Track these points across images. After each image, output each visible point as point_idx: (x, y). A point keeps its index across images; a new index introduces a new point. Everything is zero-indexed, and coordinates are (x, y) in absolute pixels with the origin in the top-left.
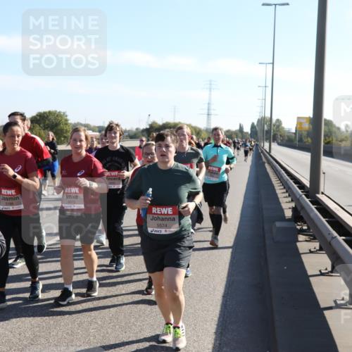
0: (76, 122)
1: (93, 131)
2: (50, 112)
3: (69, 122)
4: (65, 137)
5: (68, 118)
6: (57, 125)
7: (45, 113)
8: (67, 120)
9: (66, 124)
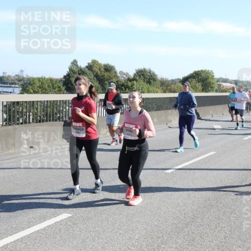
0: (219, 77)
1: (231, 83)
2: (201, 71)
3: (215, 77)
4: (211, 87)
5: (214, 74)
6: (206, 79)
7: (199, 71)
8: (213, 76)
9: (212, 79)
